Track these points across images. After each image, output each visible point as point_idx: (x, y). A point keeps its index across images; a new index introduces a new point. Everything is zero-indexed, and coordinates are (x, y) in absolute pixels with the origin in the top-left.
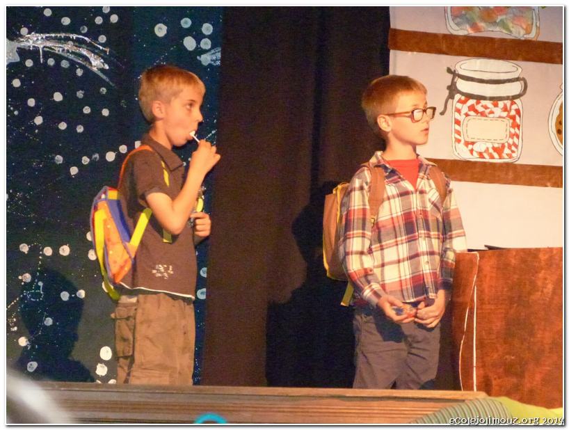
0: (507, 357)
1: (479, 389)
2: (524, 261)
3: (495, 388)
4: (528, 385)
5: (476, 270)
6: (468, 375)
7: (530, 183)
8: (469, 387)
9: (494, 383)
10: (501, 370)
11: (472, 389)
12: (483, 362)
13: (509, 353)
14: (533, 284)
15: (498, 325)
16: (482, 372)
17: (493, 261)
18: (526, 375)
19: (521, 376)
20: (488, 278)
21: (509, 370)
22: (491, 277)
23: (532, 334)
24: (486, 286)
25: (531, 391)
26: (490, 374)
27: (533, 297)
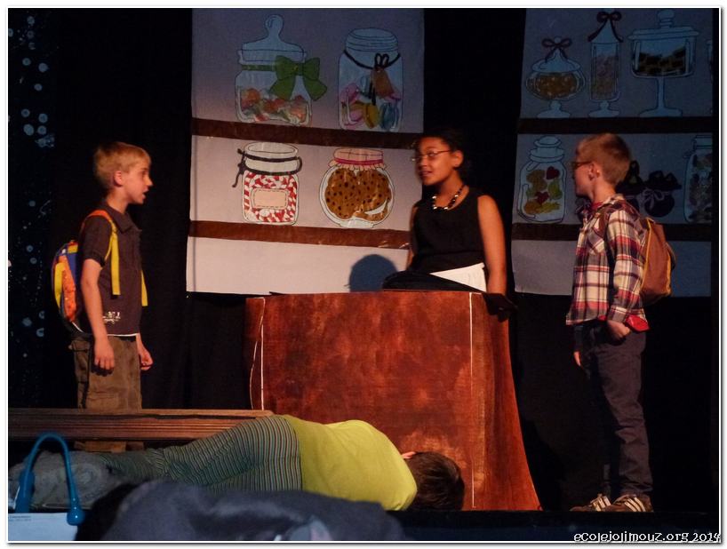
0: (288, 381)
1: (265, 409)
2: (301, 304)
3: (278, 407)
4: (305, 404)
5: (262, 312)
6: (257, 396)
7: (305, 241)
8: (258, 407)
9: (278, 402)
10: (284, 392)
11: (261, 409)
12: (269, 385)
13: (290, 379)
14: (308, 322)
15: (281, 356)
16: (268, 393)
17: (276, 304)
18: (304, 396)
19: (300, 397)
20: (272, 319)
21: (290, 392)
22: (275, 318)
23: (308, 362)
24: (270, 325)
25: (308, 409)
26: (275, 395)
27: (309, 333)
